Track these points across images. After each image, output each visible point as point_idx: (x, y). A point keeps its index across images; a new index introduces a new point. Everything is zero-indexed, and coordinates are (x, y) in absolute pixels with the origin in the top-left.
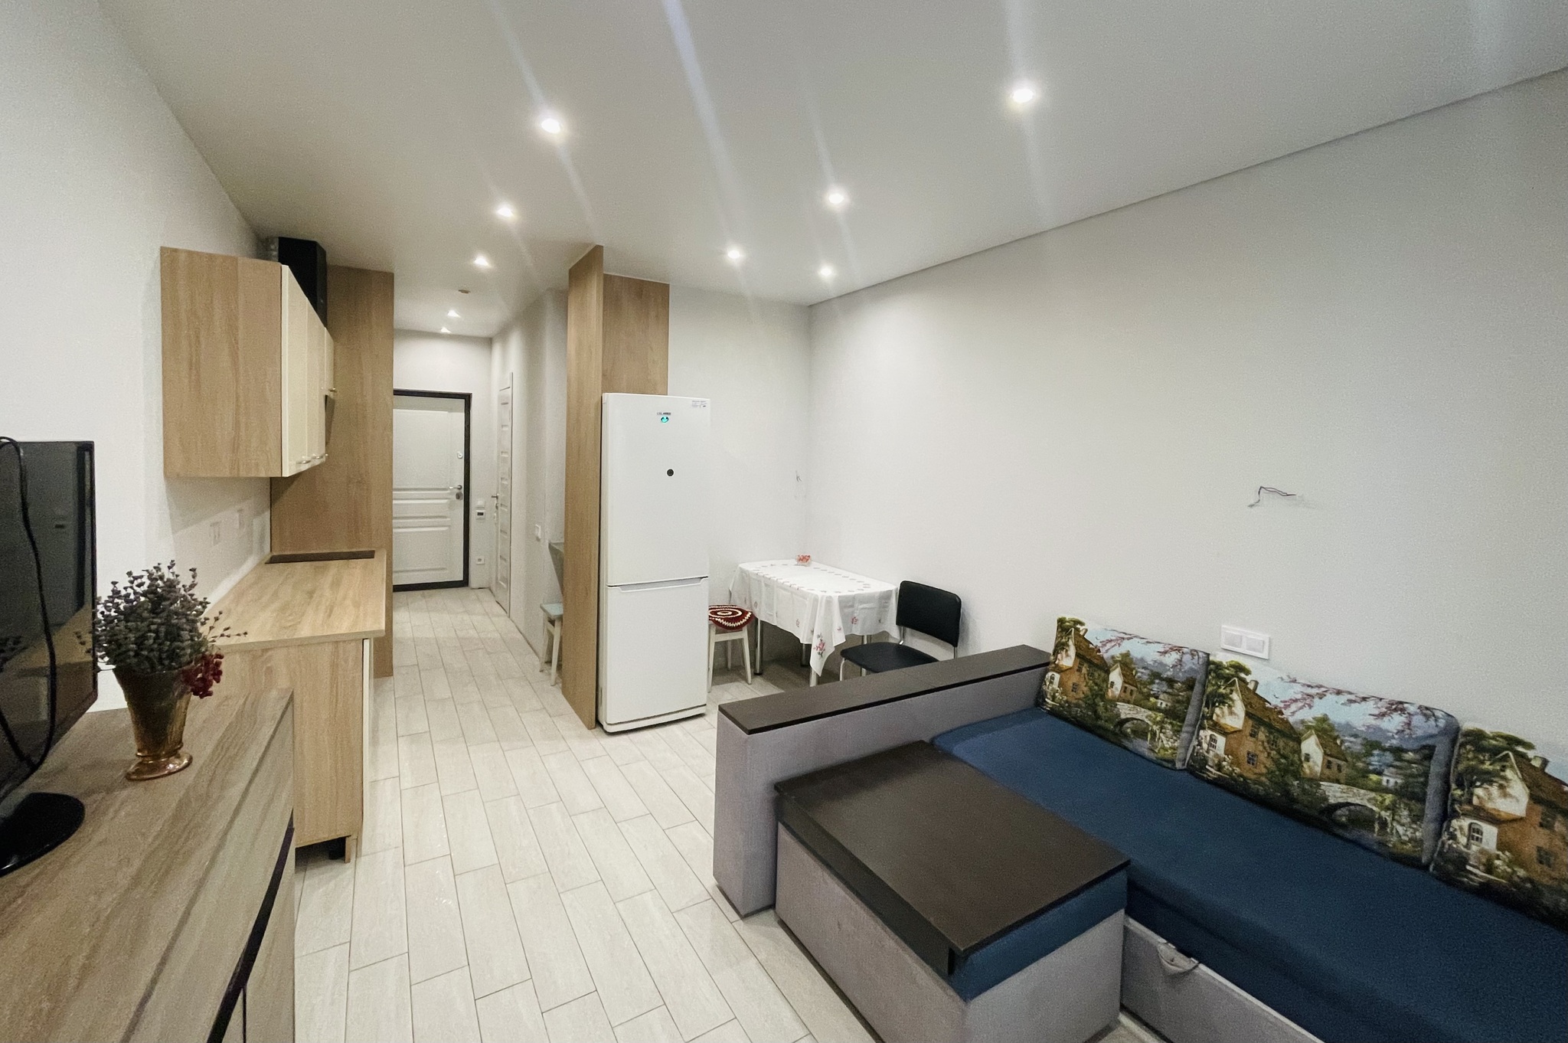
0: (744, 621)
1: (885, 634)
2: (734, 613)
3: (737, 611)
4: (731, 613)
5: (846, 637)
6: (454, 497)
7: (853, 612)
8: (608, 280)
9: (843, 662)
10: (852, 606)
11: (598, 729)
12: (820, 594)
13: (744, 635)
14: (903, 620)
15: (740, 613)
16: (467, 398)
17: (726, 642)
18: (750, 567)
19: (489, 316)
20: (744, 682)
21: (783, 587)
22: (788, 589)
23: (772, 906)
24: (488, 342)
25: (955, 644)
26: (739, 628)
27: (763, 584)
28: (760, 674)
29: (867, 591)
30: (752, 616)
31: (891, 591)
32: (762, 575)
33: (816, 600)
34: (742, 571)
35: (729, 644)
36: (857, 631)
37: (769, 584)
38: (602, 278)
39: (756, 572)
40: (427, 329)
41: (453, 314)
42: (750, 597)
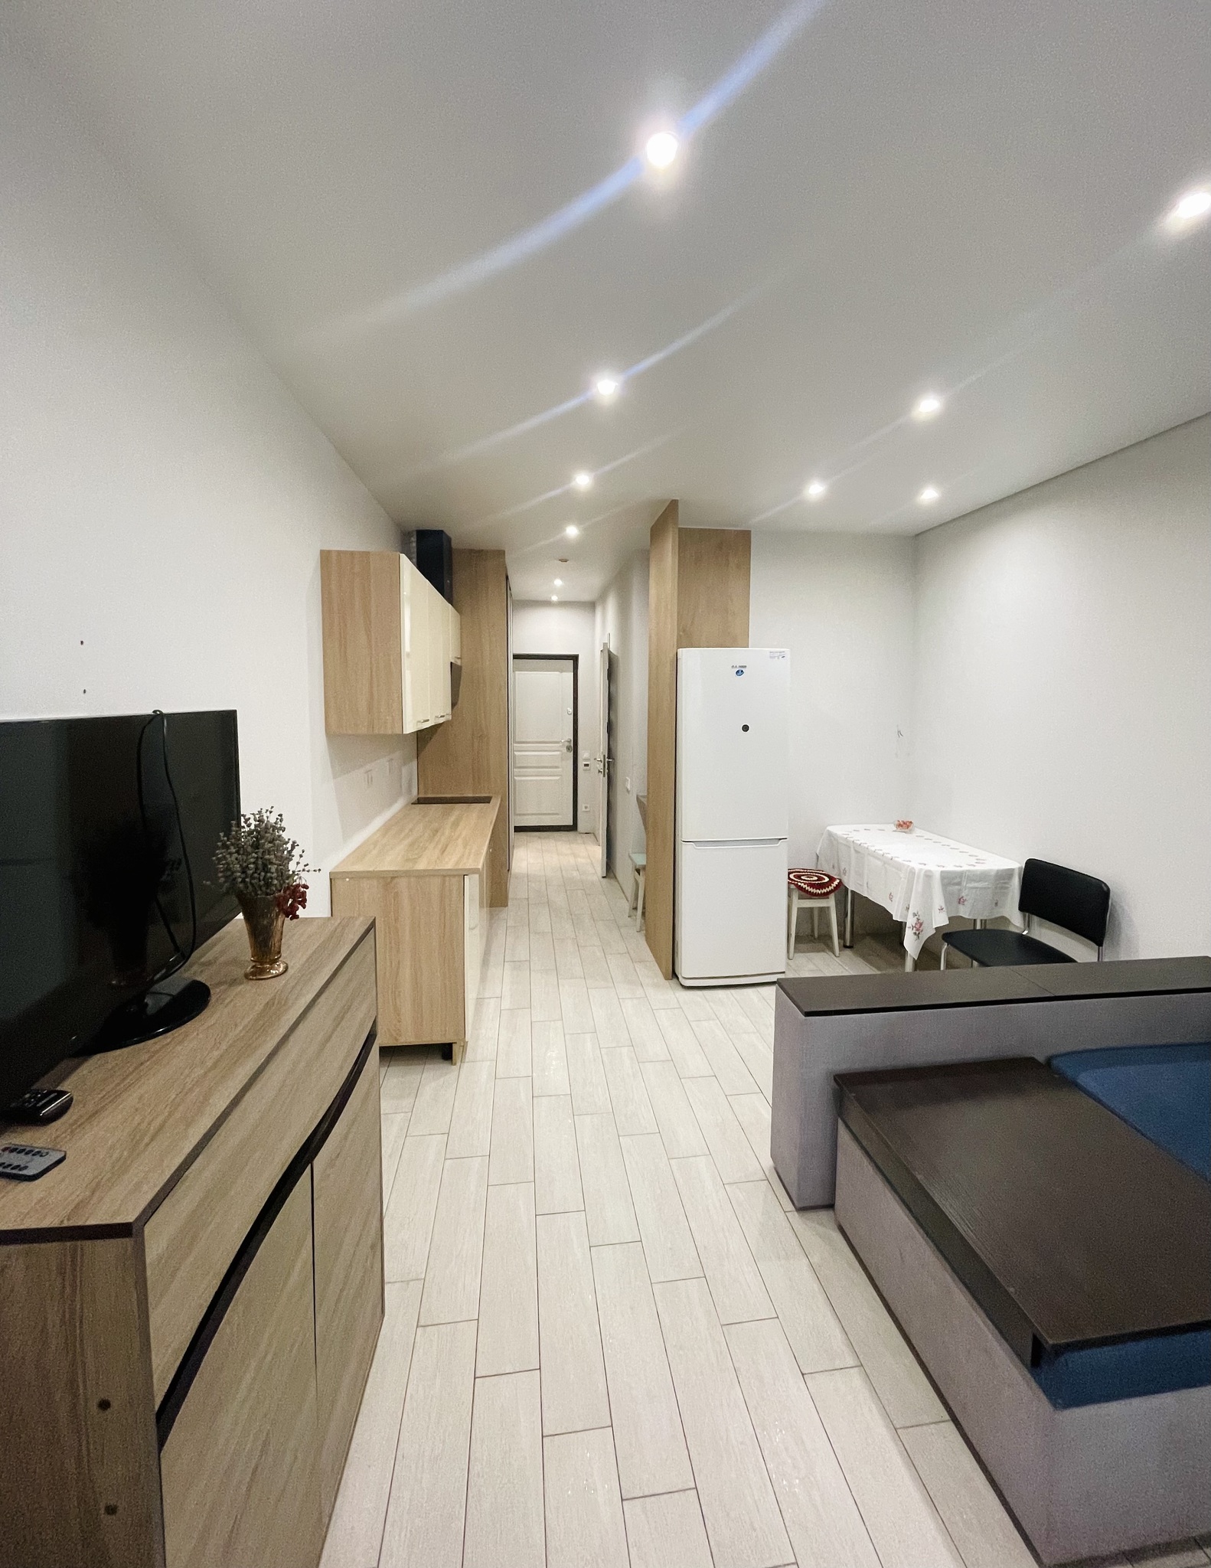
0: (830, 888)
1: (1004, 919)
2: (820, 879)
3: (824, 877)
4: (816, 878)
5: (950, 919)
6: (565, 750)
7: (960, 890)
8: (682, 533)
9: (946, 946)
10: (959, 884)
11: (675, 980)
12: (915, 865)
13: (831, 903)
14: (1027, 905)
15: (827, 879)
16: (575, 659)
17: (811, 909)
18: (838, 830)
19: (590, 582)
20: (831, 953)
21: (874, 855)
22: (881, 857)
23: (830, 1206)
24: (591, 606)
25: (1100, 943)
26: (826, 895)
27: (852, 849)
28: (850, 947)
29: (980, 868)
30: (841, 883)
31: (1013, 870)
32: (852, 839)
33: (912, 872)
34: (830, 834)
35: (816, 913)
36: (965, 912)
37: (860, 851)
38: (677, 531)
39: (845, 836)
40: (540, 599)
41: (558, 582)
42: (838, 864)
